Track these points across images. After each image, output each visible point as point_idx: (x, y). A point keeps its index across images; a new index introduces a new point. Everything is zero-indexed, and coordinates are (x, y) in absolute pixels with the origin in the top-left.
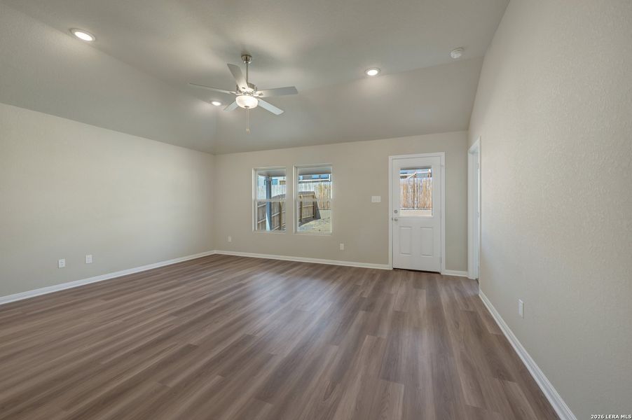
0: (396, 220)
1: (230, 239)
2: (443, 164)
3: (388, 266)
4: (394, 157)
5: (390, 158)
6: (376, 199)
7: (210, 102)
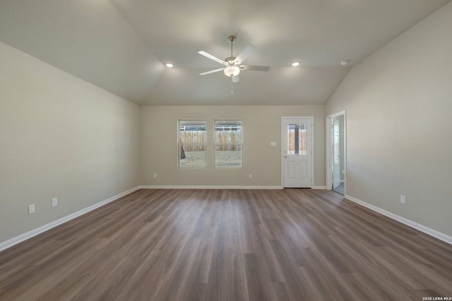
0: (286, 157)
1: (155, 175)
2: (313, 123)
3: (281, 186)
4: (285, 117)
5: (282, 118)
6: (273, 144)
7: (165, 64)
